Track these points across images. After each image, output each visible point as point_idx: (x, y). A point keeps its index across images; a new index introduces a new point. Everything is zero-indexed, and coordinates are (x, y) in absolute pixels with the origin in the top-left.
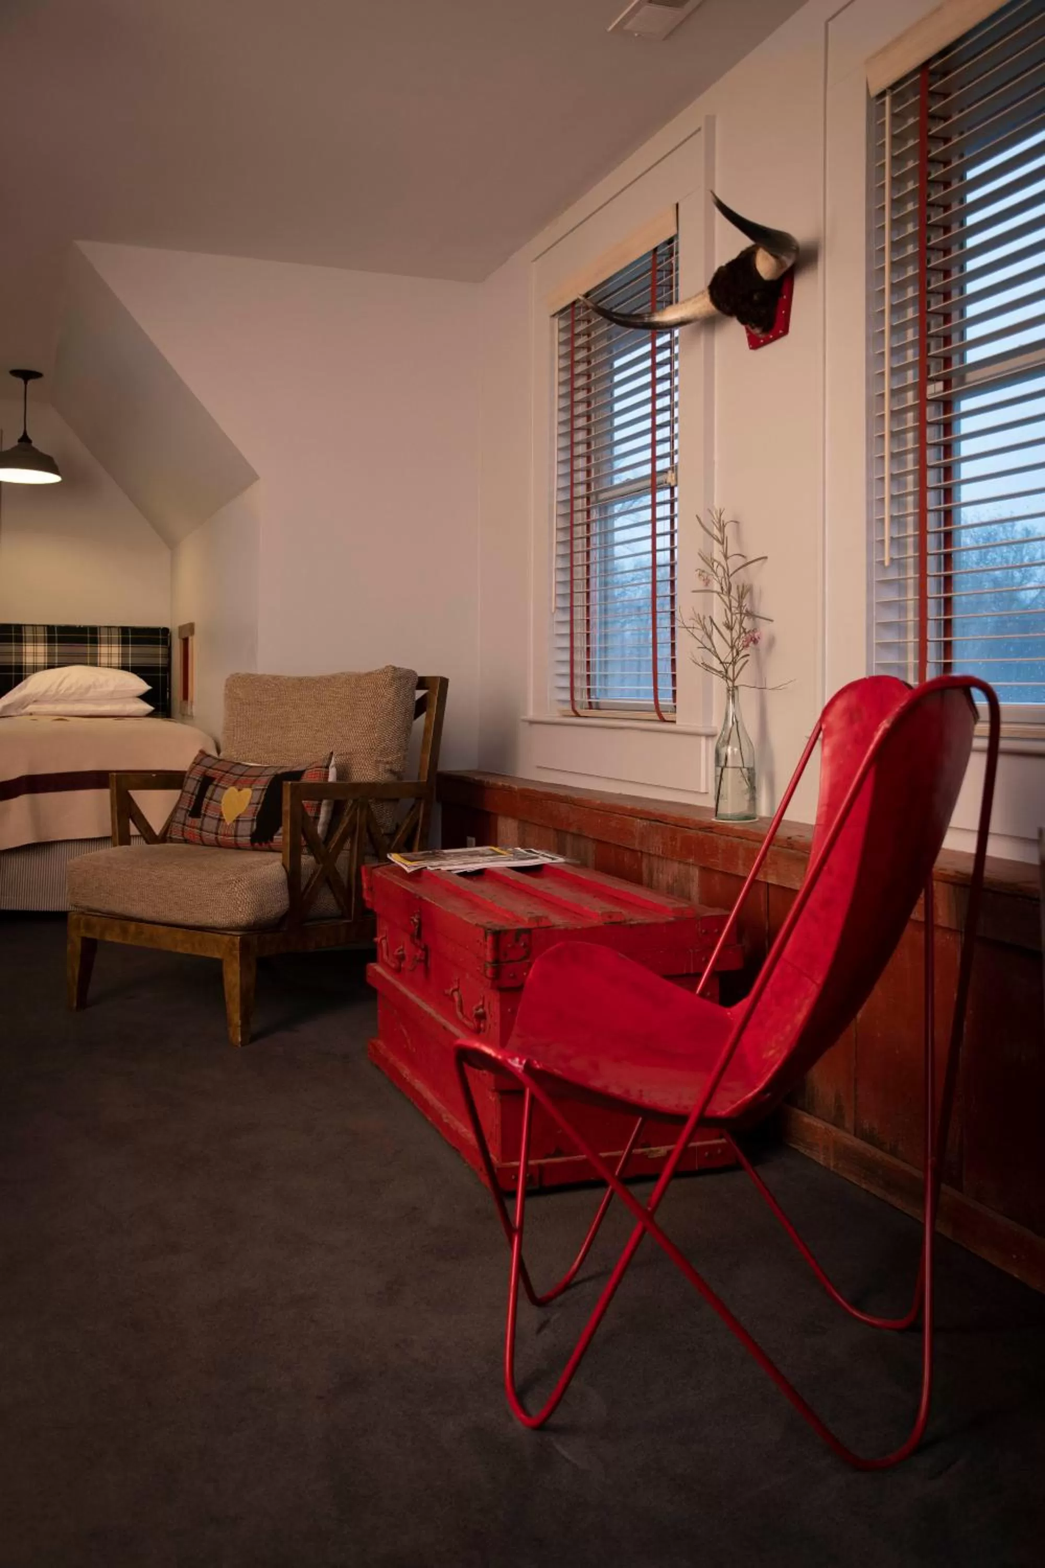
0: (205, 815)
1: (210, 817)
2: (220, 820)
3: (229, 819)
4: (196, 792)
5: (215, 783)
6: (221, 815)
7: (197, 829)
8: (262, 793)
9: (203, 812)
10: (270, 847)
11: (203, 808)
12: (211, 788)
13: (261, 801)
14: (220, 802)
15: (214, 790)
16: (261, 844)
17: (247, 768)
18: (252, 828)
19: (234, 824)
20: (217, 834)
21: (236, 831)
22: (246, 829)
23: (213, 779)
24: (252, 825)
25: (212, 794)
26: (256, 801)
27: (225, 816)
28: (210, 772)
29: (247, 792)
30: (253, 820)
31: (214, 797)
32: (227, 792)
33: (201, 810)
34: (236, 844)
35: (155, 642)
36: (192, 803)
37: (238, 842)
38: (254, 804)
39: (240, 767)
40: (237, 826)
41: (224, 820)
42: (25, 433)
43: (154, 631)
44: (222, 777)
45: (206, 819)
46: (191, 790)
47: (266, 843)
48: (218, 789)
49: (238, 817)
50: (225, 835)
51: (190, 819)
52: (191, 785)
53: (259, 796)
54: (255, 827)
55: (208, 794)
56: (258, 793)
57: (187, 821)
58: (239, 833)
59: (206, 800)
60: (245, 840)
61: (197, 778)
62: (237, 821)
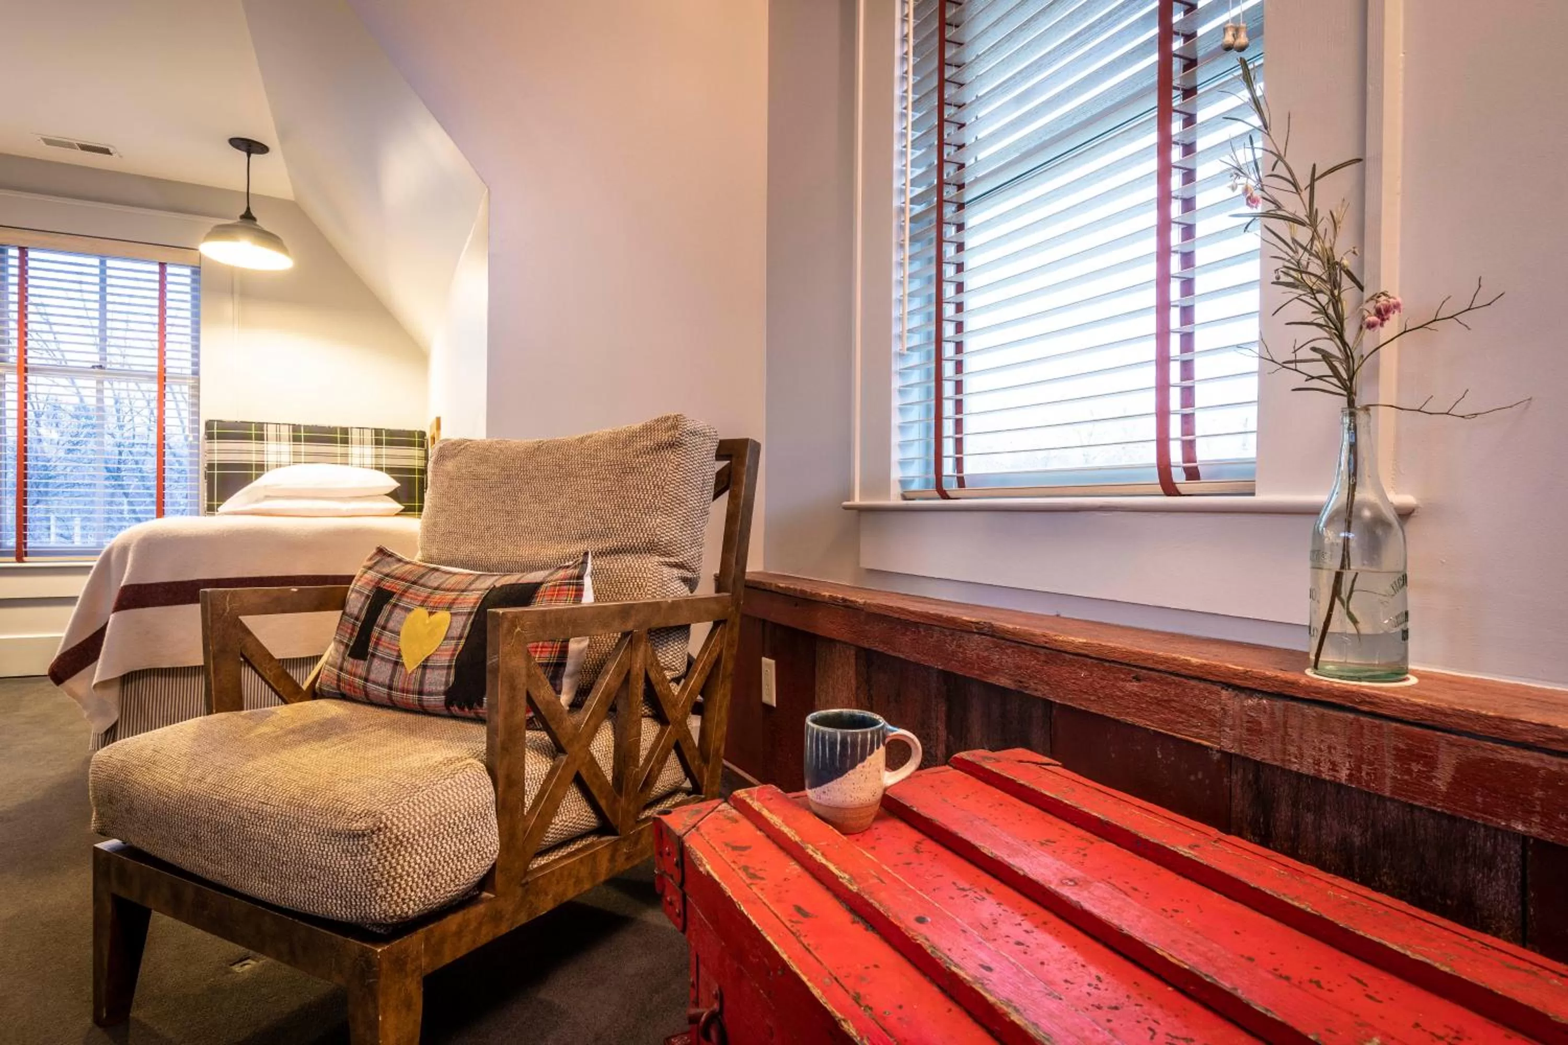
0: (373, 655)
1: (382, 659)
2: (396, 663)
3: (411, 663)
4: (363, 617)
5: (393, 601)
6: (399, 656)
7: (360, 678)
8: (467, 620)
9: (370, 650)
10: (476, 713)
11: (372, 644)
12: (387, 608)
13: (466, 634)
14: (398, 633)
15: (391, 613)
16: (462, 709)
17: (448, 576)
18: (447, 682)
19: (420, 671)
20: (390, 688)
21: (422, 683)
22: (438, 681)
23: (391, 594)
24: (448, 674)
25: (387, 621)
26: (456, 632)
27: (405, 659)
28: (387, 584)
29: (443, 616)
30: (449, 667)
31: (391, 625)
32: (411, 615)
33: (368, 646)
34: (421, 706)
35: (411, 444)
36: (356, 634)
37: (425, 704)
38: (453, 638)
39: (436, 574)
40: (423, 675)
41: (403, 664)
42: (248, 209)
43: (411, 434)
44: (405, 591)
45: (376, 662)
46: (356, 612)
47: (470, 708)
48: (397, 611)
49: (427, 660)
50: (403, 691)
51: (351, 660)
52: (356, 602)
53: (461, 625)
54: (452, 679)
55: (381, 620)
56: (461, 620)
57: (345, 664)
58: (427, 688)
59: (376, 630)
60: (436, 701)
61: (366, 592)
62: (424, 667)
